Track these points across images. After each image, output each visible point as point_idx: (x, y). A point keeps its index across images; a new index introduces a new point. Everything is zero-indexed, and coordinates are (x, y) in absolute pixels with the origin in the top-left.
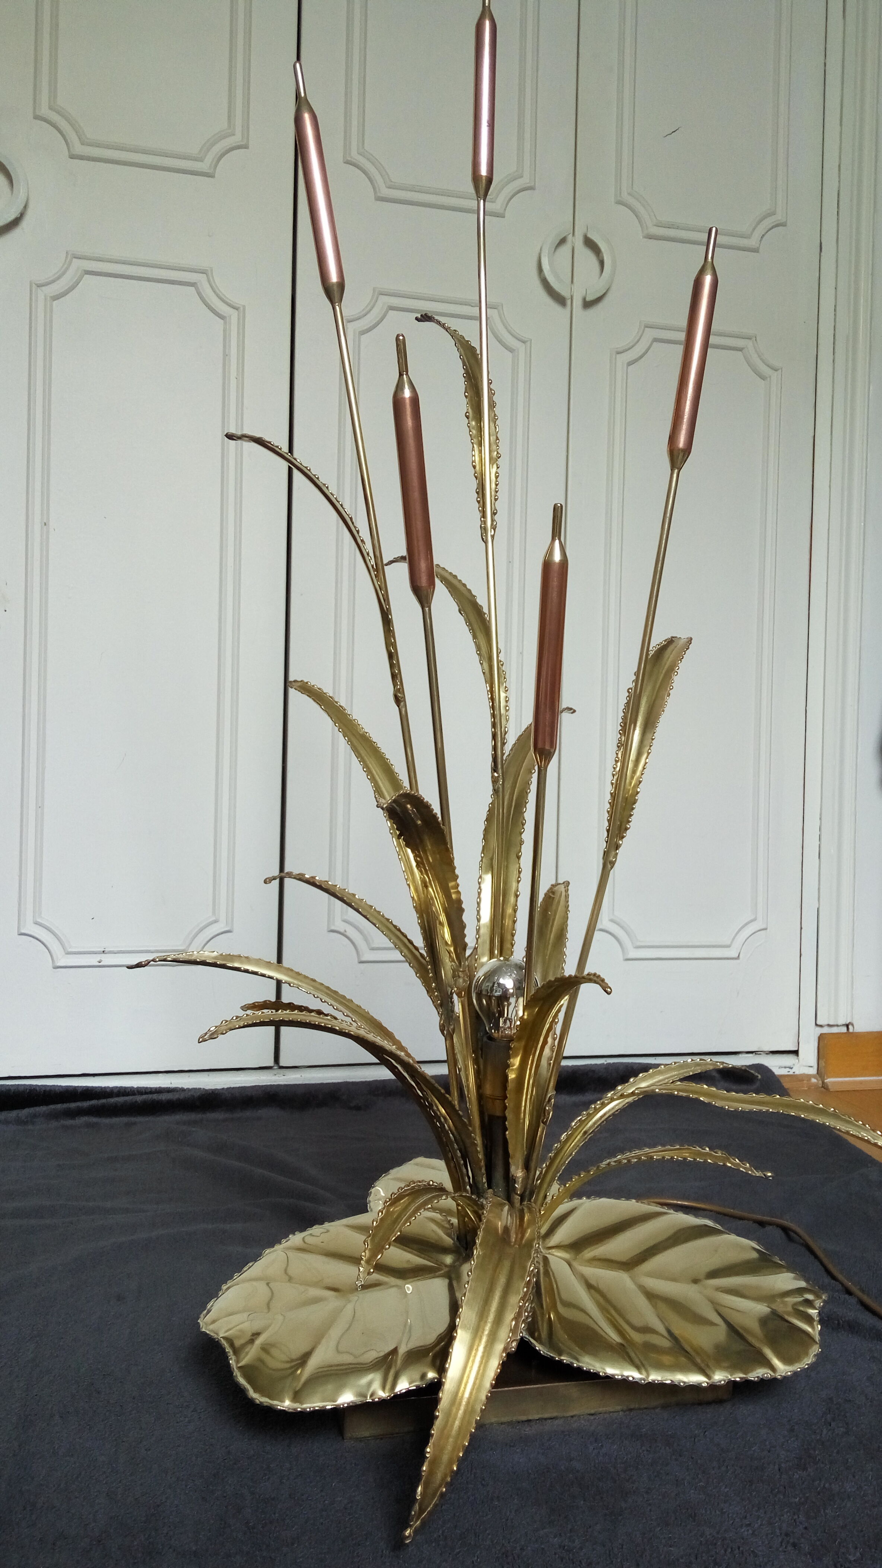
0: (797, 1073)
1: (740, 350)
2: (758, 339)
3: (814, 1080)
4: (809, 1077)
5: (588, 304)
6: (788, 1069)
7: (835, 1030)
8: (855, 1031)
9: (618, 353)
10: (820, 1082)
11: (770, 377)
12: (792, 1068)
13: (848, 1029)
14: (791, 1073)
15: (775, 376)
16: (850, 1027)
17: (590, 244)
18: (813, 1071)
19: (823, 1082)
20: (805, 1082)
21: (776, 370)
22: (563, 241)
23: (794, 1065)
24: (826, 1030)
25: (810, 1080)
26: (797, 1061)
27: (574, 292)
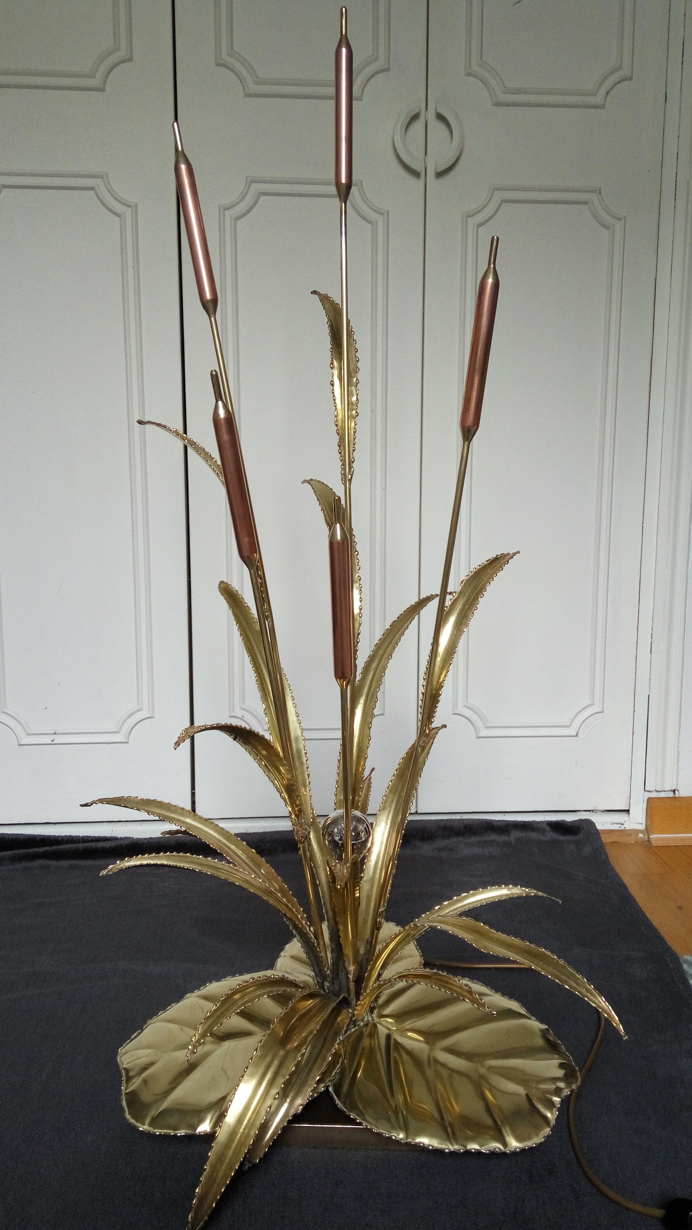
0: (627, 828)
1: (586, 203)
2: (602, 191)
3: (641, 835)
4: (636, 832)
5: (440, 175)
6: (620, 825)
7: (662, 795)
8: (680, 796)
9: (469, 216)
10: (646, 837)
11: (614, 227)
12: (623, 824)
13: (674, 793)
14: (622, 828)
15: (619, 225)
16: (676, 792)
17: (440, 117)
18: (642, 827)
19: (648, 837)
20: (633, 837)
21: (620, 220)
22: (415, 117)
23: (625, 821)
24: (654, 795)
25: (638, 834)
26: (628, 818)
27: (427, 163)
